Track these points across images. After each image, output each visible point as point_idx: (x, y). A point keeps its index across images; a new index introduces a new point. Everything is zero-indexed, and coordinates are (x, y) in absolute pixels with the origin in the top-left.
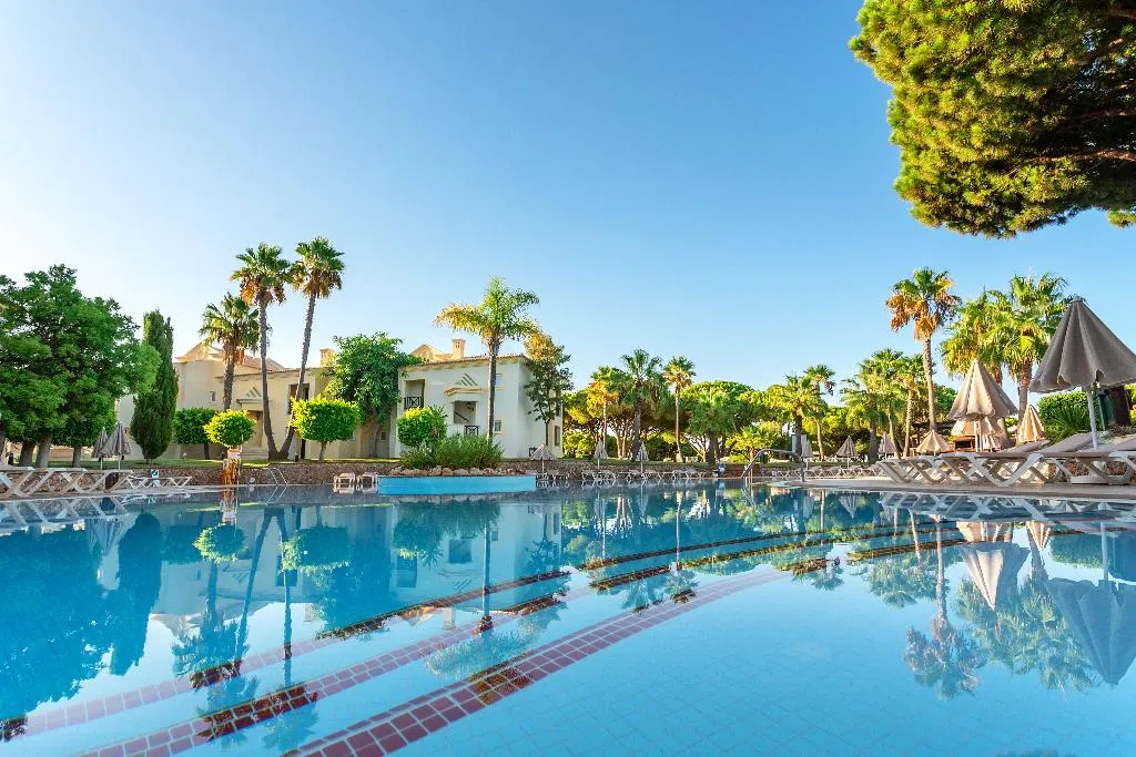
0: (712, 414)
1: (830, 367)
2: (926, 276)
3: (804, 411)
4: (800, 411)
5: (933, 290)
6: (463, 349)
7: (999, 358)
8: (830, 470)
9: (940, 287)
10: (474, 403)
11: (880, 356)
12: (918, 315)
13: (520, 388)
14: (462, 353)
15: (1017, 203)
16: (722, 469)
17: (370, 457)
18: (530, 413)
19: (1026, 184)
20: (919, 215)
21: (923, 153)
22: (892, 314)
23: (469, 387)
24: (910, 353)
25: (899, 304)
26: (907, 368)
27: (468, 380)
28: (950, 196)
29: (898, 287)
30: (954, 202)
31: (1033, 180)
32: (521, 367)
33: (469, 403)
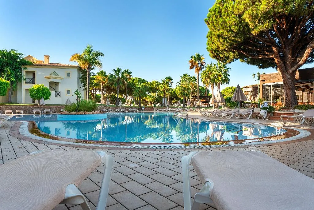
0: (140, 91)
1: (172, 77)
2: (198, 55)
3: (167, 91)
4: (165, 91)
5: (200, 60)
6: (49, 59)
7: (214, 81)
8: (174, 109)
9: (202, 59)
10: (59, 83)
11: (185, 75)
12: (196, 66)
13: (77, 78)
14: (49, 61)
15: (228, 58)
16: (143, 109)
17: (8, 102)
18: (81, 88)
19: (230, 55)
20: (211, 56)
21: (213, 44)
22: (190, 65)
23: (56, 76)
24: (192, 76)
25: (192, 62)
26: (191, 80)
27: (55, 73)
28: (217, 54)
29: (192, 57)
30: (217, 55)
31: (231, 55)
32: (77, 71)
33: (55, 82)
